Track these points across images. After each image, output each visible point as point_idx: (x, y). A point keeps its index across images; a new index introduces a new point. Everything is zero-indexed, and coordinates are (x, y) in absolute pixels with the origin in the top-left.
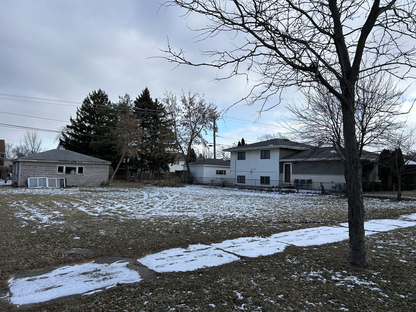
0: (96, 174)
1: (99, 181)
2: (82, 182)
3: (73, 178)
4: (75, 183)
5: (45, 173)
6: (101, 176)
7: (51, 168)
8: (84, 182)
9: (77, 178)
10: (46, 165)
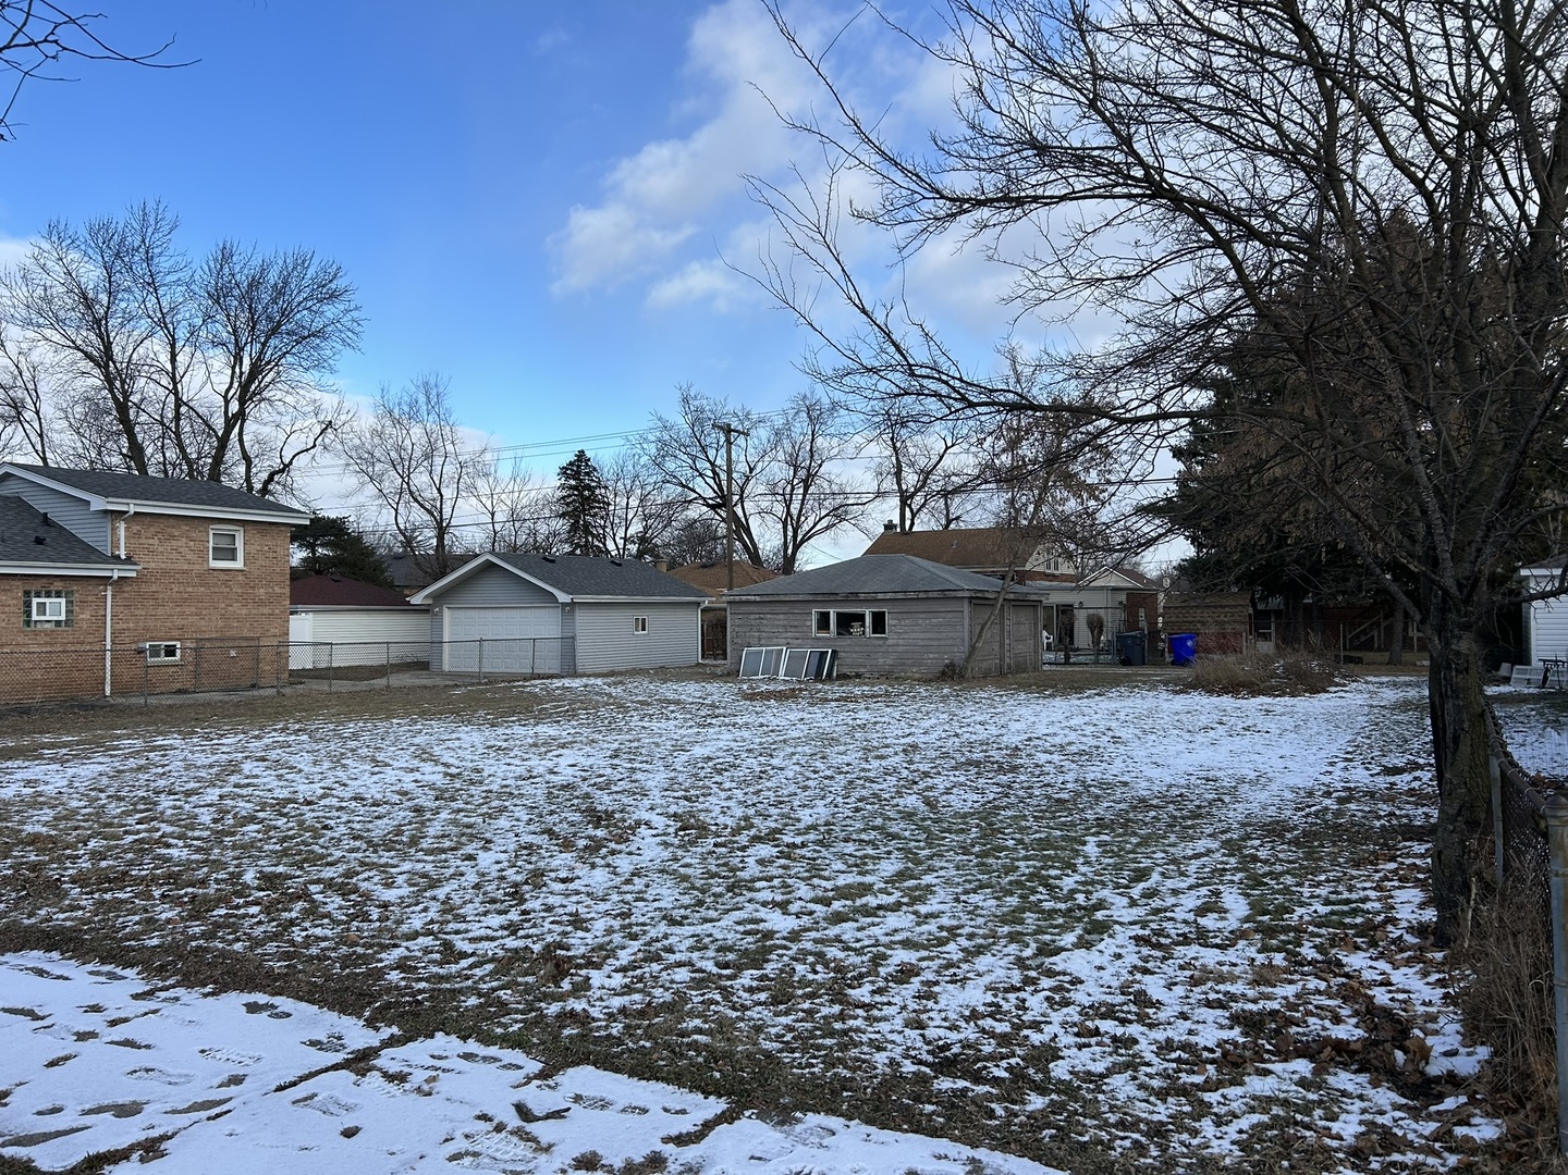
0: (928, 635)
1: (935, 660)
2: (884, 661)
3: (857, 649)
4: (865, 666)
5: (784, 635)
6: (942, 643)
7: (798, 617)
8: (889, 661)
9: (869, 649)
10: (785, 609)
